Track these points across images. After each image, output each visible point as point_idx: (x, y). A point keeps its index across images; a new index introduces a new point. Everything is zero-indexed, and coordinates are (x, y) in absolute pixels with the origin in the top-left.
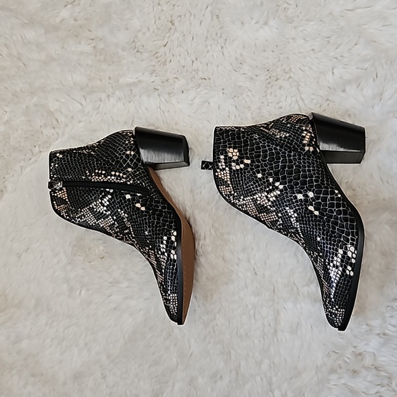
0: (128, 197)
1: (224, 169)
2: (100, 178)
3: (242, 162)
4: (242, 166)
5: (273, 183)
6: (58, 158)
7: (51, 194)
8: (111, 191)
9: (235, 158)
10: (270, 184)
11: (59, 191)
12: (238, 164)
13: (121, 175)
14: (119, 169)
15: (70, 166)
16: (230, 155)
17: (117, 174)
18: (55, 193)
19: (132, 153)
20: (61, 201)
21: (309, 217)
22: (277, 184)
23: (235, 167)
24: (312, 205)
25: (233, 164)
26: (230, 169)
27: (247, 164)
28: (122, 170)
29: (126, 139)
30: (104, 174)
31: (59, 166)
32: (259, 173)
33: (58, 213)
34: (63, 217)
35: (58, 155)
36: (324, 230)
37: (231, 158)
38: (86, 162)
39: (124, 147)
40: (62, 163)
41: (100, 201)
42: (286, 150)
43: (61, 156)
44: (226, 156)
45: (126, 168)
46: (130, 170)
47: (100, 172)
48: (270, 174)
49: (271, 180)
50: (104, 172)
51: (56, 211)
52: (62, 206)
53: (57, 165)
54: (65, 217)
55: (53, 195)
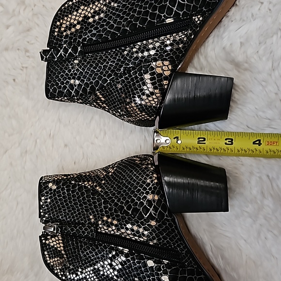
0: (150, 263)
2: (110, 229)
6: (51, 190)
7: (41, 241)
8: (126, 251)
11: (52, 237)
13: (141, 230)
14: (137, 222)
15: (67, 204)
17: (135, 228)
18: (46, 239)
19: (156, 198)
20: (55, 253)
28: (142, 223)
29: (148, 175)
30: (116, 226)
31: (52, 201)
33: (51, 268)
34: (56, 275)
35: (50, 185)
38: (89, 201)
39: (145, 189)
40: (56, 199)
41: (109, 261)
43: (54, 187)
45: (147, 220)
46: (153, 223)
47: (110, 220)
50: (115, 222)
51: (48, 265)
52: (56, 259)
53: (49, 200)
54: (60, 276)
55: (44, 241)
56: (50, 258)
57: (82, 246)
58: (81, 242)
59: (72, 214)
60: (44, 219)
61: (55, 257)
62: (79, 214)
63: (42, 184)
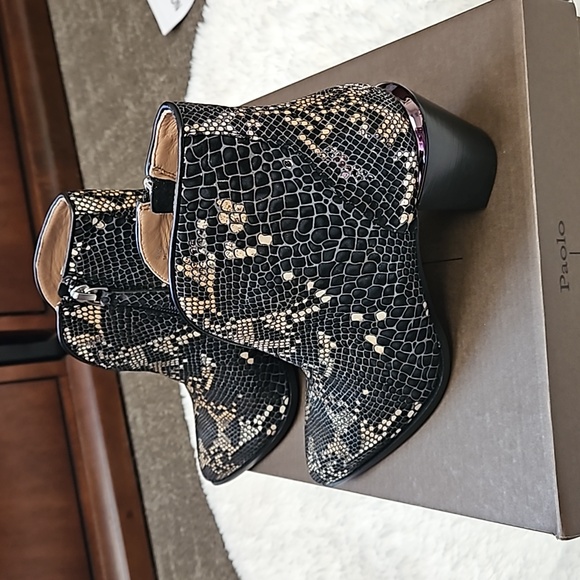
1: (203, 257)
3: (253, 243)
4: (252, 252)
5: (313, 291)
6: (94, 229)
7: (62, 312)
9: (236, 229)
10: (305, 295)
11: (82, 305)
12: (241, 246)
16: (224, 219)
18: (72, 310)
21: (360, 355)
22: (319, 294)
23: (233, 252)
24: (376, 334)
25: (228, 244)
26: (220, 256)
27: (266, 247)
31: (94, 249)
32: (287, 269)
33: (71, 349)
35: (95, 221)
36: (383, 380)
37: (225, 228)
40: (102, 246)
41: (173, 337)
42: (359, 217)
44: (213, 222)
48: (312, 273)
49: (310, 285)
52: (82, 336)
53: (88, 248)
54: (87, 359)
55: (67, 313)
56: (72, 335)
57: (136, 319)
58: (136, 314)
59: (128, 272)
60: (75, 278)
61: (81, 333)
62: (141, 273)
63: (79, 219)
